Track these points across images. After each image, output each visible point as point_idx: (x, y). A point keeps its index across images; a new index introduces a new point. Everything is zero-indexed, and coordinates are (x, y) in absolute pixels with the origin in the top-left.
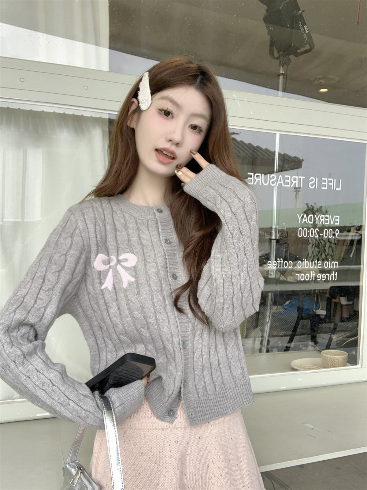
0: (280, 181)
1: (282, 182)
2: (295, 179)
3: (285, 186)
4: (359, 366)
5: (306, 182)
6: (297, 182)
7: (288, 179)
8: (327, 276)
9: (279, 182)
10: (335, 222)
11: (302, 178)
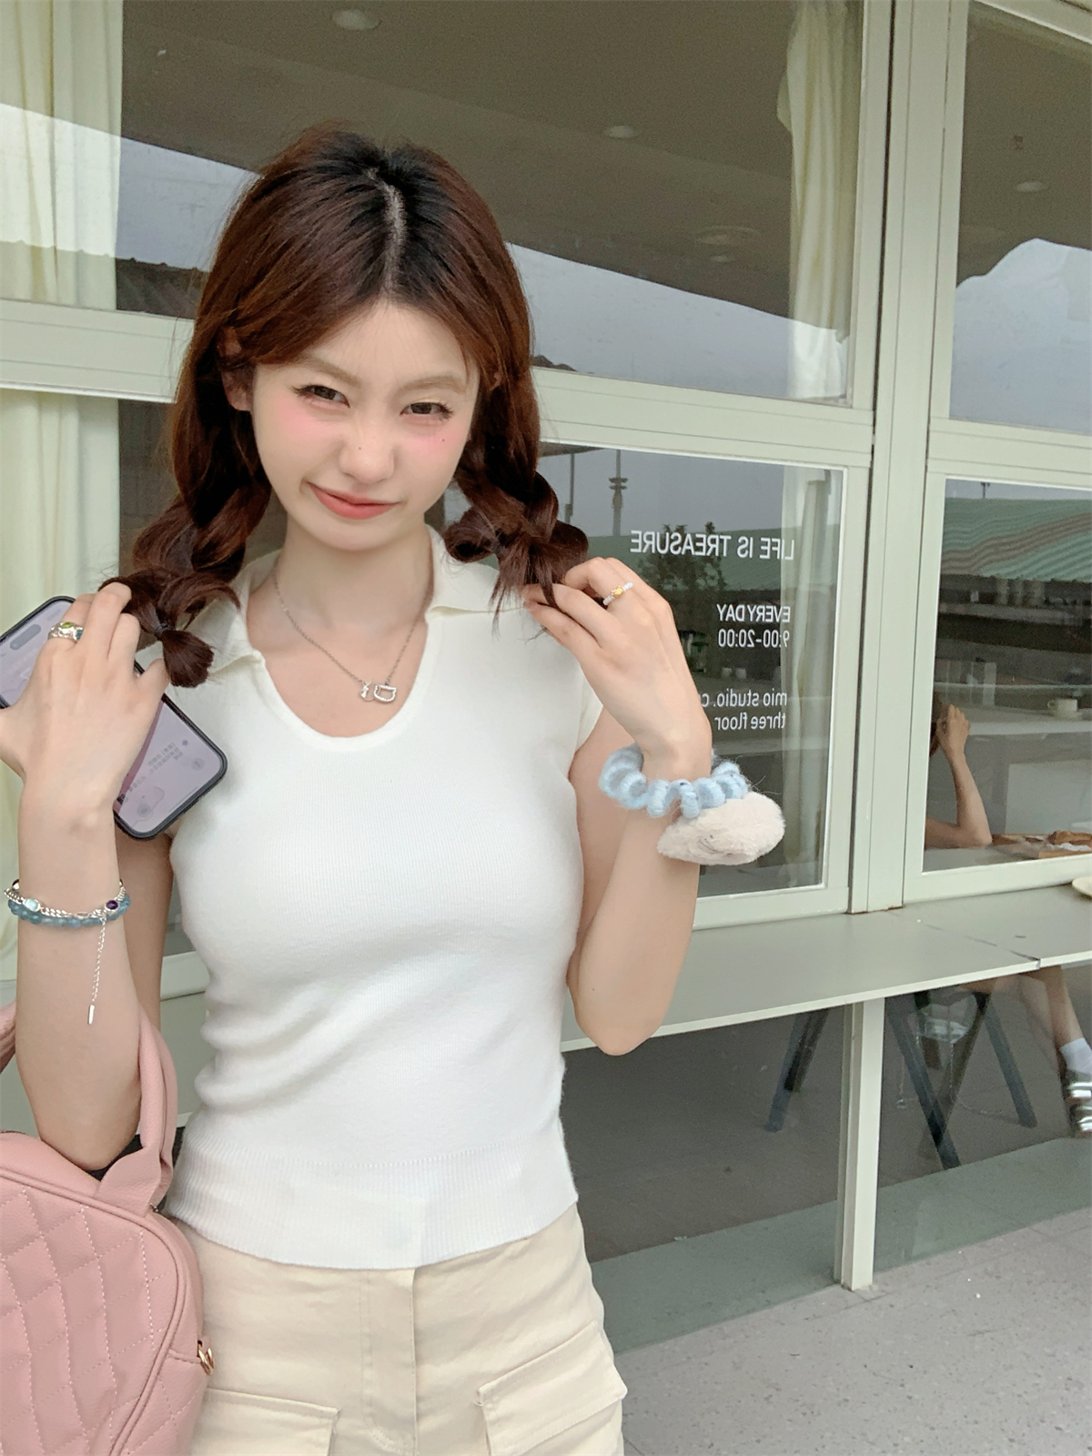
0: (689, 544)
1: (691, 548)
2: (713, 541)
3: (698, 553)
4: (821, 886)
7: (701, 540)
8: (768, 721)
9: (685, 547)
11: (726, 538)
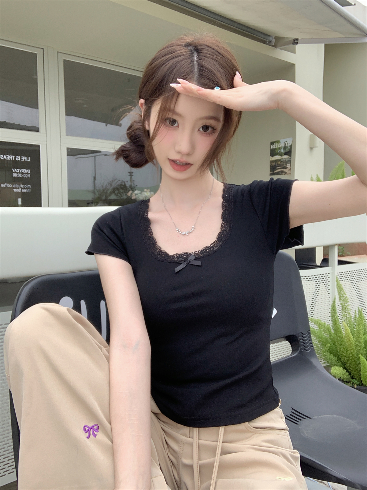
1: (5, 158)
2: (10, 157)
3: (7, 159)
5: (15, 158)
6: (11, 158)
7: (8, 157)
8: (26, 191)
9: (4, 158)
10: (28, 172)
11: (14, 156)
